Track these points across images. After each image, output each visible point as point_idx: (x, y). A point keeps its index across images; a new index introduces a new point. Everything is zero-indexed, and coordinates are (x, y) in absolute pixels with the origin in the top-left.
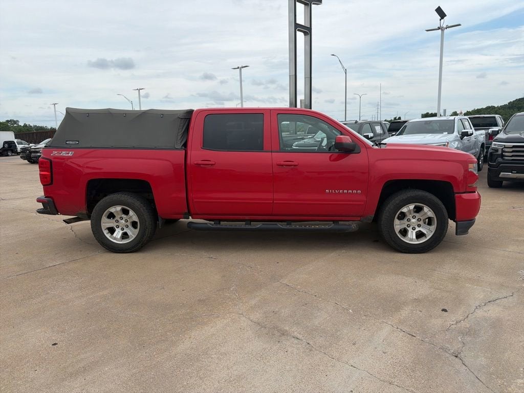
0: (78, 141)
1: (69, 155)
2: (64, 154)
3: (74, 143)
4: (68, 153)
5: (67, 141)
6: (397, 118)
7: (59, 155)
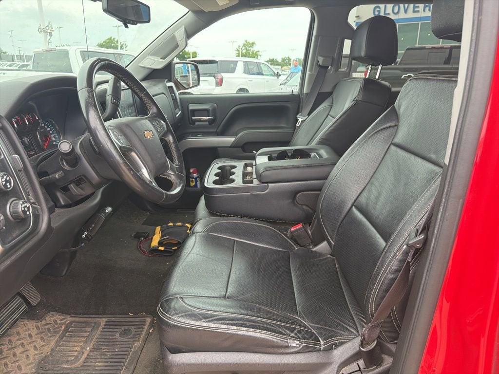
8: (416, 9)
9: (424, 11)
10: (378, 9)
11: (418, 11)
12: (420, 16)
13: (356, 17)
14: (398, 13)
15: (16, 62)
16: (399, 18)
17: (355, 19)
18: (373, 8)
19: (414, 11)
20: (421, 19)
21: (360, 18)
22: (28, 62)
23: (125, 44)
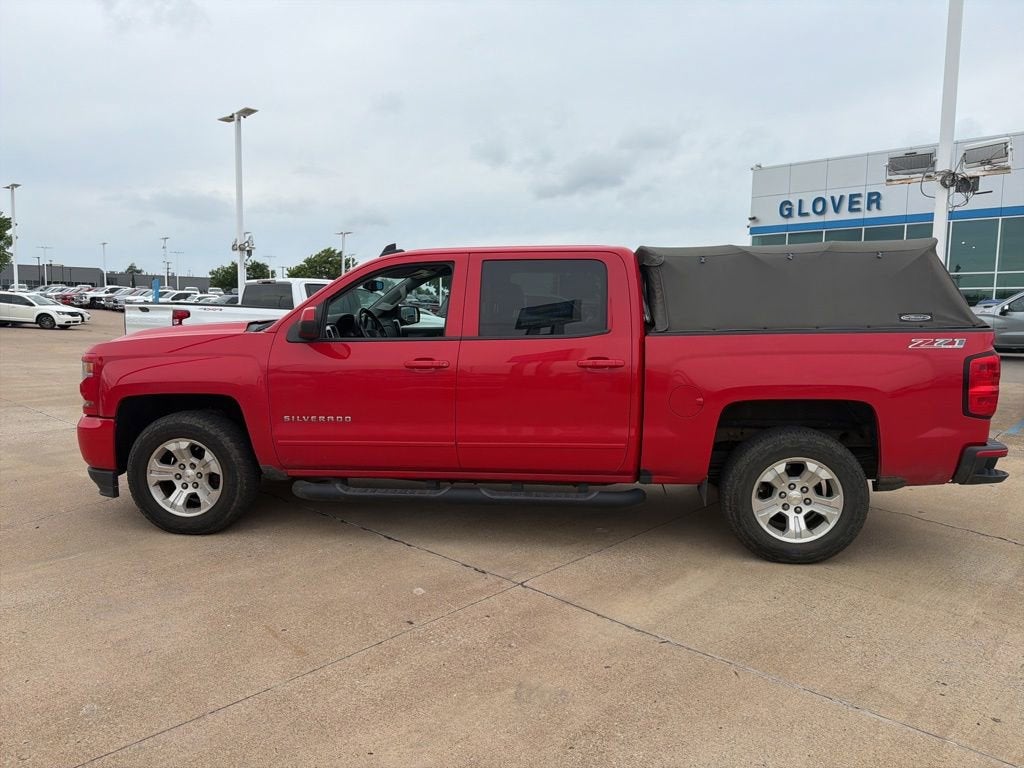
8: (856, 207)
9: (869, 208)
10: (788, 206)
11: (858, 210)
12: (861, 217)
13: (750, 219)
14: (823, 212)
15: (166, 288)
16: (827, 220)
17: (749, 222)
18: (779, 206)
19: (851, 210)
20: (864, 221)
21: (758, 221)
22: (183, 289)
23: (353, 260)
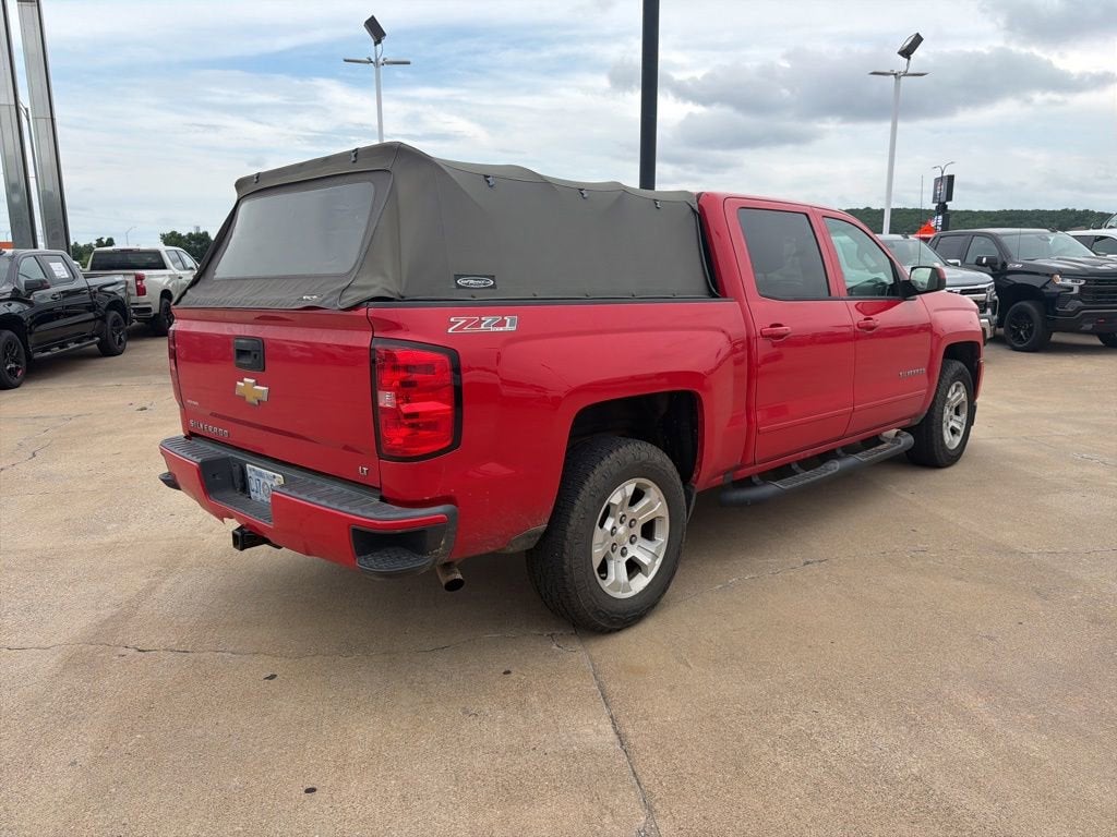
0: (492, 278)
1: (508, 328)
2: (488, 324)
3: (480, 283)
4: (503, 323)
5: (458, 277)
6: (104, 241)
7: (476, 330)
